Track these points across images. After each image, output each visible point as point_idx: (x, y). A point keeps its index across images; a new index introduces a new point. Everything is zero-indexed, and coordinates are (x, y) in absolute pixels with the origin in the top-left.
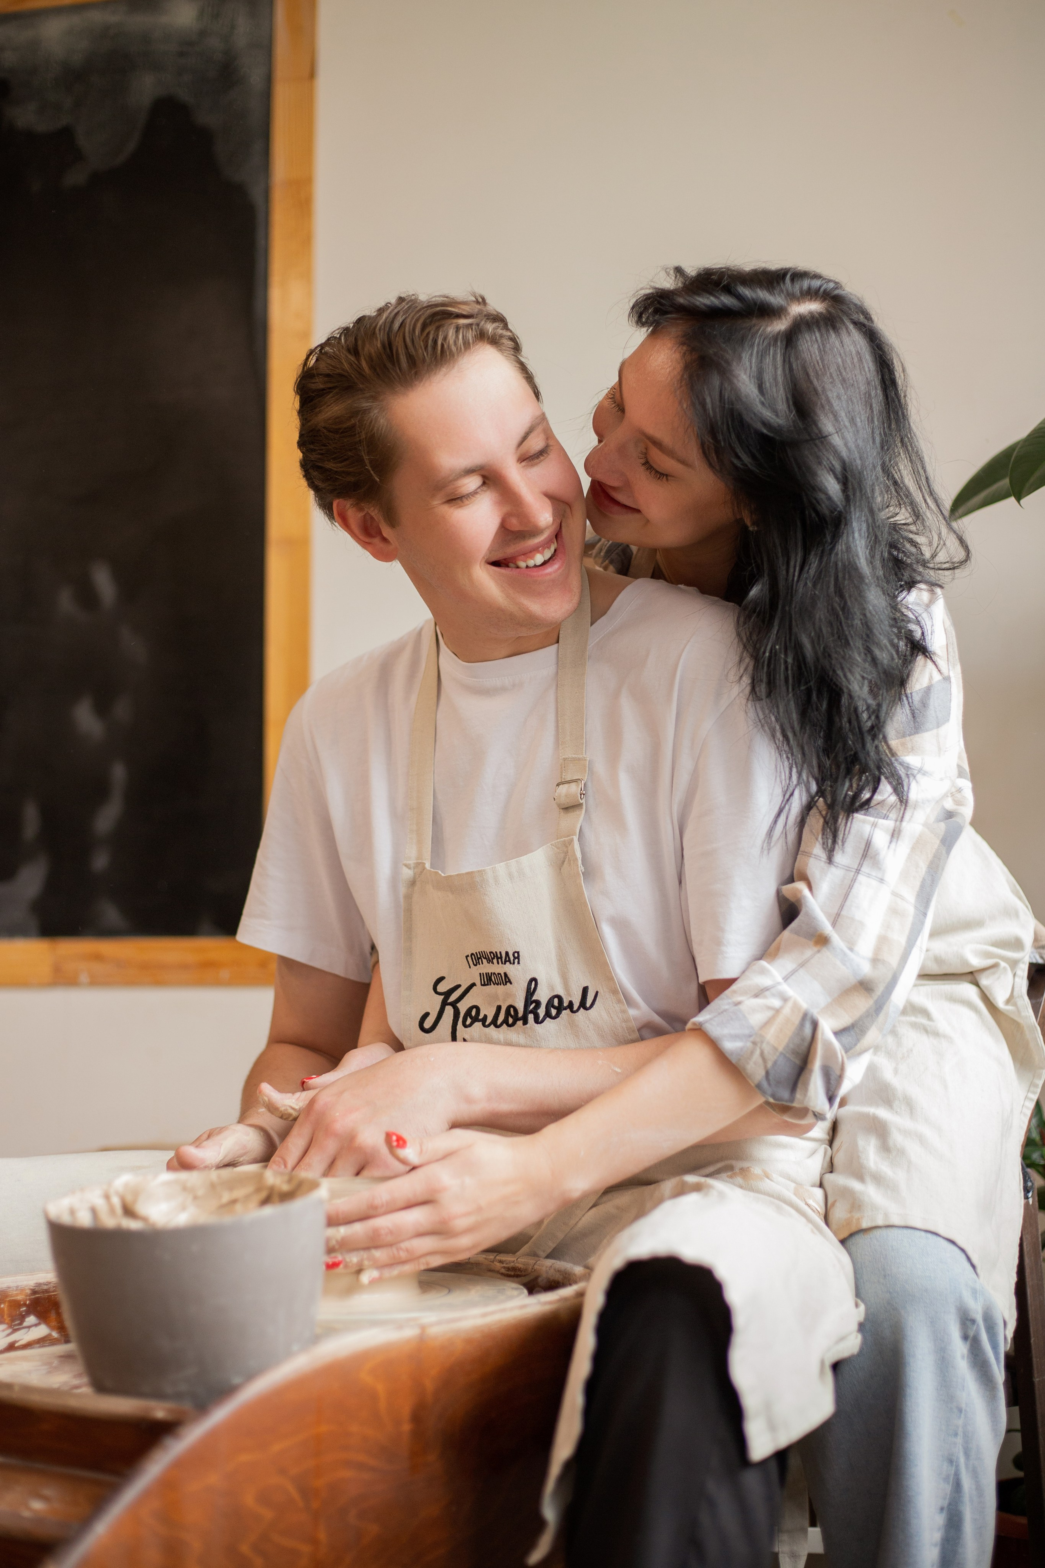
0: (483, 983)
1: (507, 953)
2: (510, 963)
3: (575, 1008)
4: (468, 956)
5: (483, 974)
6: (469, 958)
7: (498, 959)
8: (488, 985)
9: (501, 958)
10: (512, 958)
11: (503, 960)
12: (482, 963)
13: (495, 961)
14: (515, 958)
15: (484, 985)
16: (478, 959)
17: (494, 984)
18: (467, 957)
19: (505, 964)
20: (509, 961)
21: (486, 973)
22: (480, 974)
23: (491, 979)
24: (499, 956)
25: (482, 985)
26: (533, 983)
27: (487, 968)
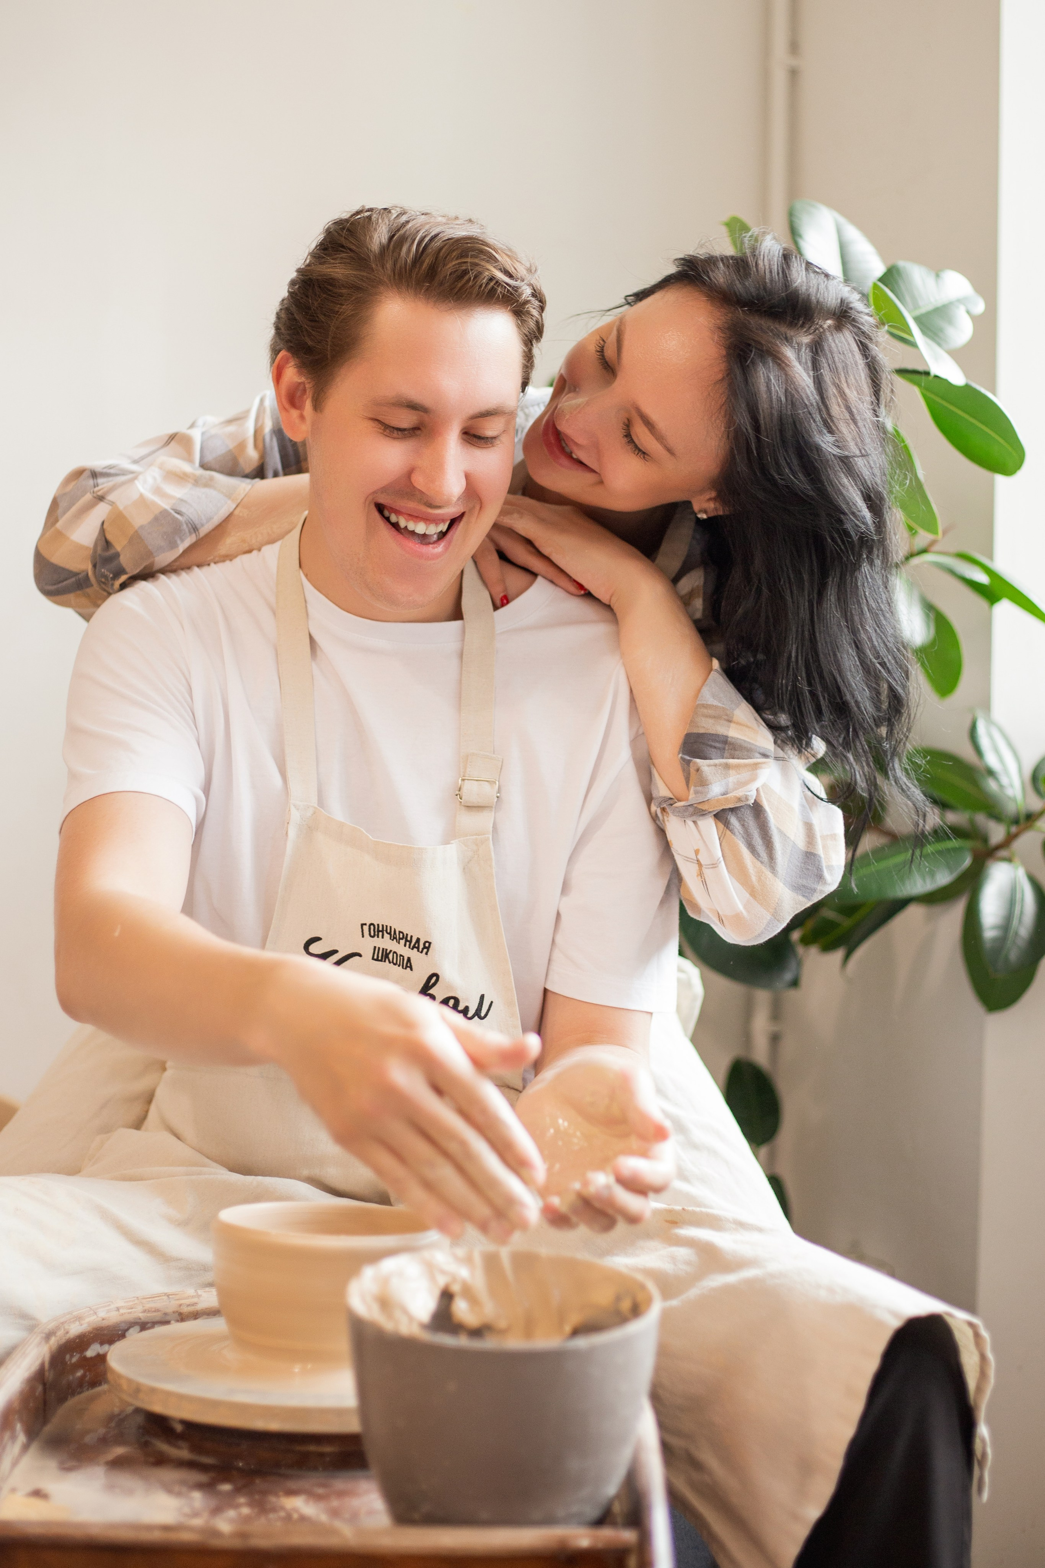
0: (375, 957)
1: (418, 940)
2: (418, 951)
3: (470, 1014)
4: (365, 924)
5: (379, 948)
6: (366, 928)
7: (406, 941)
8: (381, 961)
9: (410, 942)
10: (421, 946)
11: (412, 945)
12: (383, 937)
13: (402, 942)
14: (425, 947)
15: (377, 960)
16: (379, 931)
17: (390, 962)
18: (362, 925)
19: (412, 949)
20: (418, 948)
21: (383, 949)
22: (375, 947)
23: (387, 956)
24: (409, 939)
25: (373, 959)
26: (434, 978)
27: (385, 943)
